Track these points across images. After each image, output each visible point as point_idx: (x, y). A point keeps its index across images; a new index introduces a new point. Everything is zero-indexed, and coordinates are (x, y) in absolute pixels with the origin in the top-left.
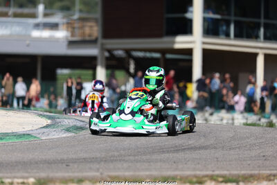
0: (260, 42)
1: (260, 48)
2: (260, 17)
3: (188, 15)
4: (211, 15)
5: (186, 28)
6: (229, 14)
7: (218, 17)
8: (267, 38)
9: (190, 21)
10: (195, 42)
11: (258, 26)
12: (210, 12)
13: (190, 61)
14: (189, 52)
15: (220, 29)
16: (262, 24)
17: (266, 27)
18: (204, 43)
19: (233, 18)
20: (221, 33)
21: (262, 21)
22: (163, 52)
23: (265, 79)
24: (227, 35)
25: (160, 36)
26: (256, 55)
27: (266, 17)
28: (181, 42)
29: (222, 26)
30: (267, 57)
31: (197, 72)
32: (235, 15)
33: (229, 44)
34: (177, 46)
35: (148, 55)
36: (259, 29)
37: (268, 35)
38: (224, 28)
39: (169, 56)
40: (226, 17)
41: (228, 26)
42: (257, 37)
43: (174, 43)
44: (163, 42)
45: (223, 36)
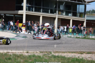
0: (41, 13)
1: (41, 14)
2: (41, 6)
3: (22, 5)
4: (29, 5)
5: (21, 8)
6: (33, 5)
7: (30, 6)
8: (43, 12)
9: (23, 7)
10: (24, 12)
11: (40, 9)
12: (28, 4)
13: (22, 17)
14: (22, 15)
15: (31, 9)
16: (42, 8)
17: (43, 9)
18: (26, 13)
19: (34, 6)
20: (31, 10)
21: (42, 7)
22: (14, 15)
23: (42, 23)
24: (32, 11)
25: (14, 10)
26: (40, 16)
27: (43, 6)
28: (20, 12)
29: (31, 8)
30: (43, 17)
31: (24, 21)
32: (35, 5)
34: (19, 13)
35: (10, 15)
36: (41, 9)
37: (43, 11)
38: (32, 9)
39: (16, 16)
41: (33, 8)
42: (40, 11)
43: (18, 12)
44: (15, 12)
45: (31, 11)
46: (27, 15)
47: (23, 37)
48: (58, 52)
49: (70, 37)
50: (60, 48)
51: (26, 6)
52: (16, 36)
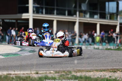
0: (55, 15)
6: (43, 5)
7: (39, 6)
10: (30, 16)
11: (54, 10)
12: (36, 4)
13: (28, 23)
14: (28, 20)
17: (57, 10)
18: (33, 16)
19: (44, 6)
21: (55, 7)
22: (17, 20)
24: (42, 13)
25: (16, 13)
26: (53, 21)
27: (57, 6)
32: (45, 5)
33: (43, 16)
34: (23, 17)
35: (11, 21)
37: (58, 13)
38: (41, 10)
39: (19, 21)
40: (42, 6)
44: (17, 16)
45: (40, 13)
46: (34, 20)
47: (30, 52)
48: (80, 71)
49: (96, 49)
50: (83, 64)
51: (33, 7)
52: (20, 51)
